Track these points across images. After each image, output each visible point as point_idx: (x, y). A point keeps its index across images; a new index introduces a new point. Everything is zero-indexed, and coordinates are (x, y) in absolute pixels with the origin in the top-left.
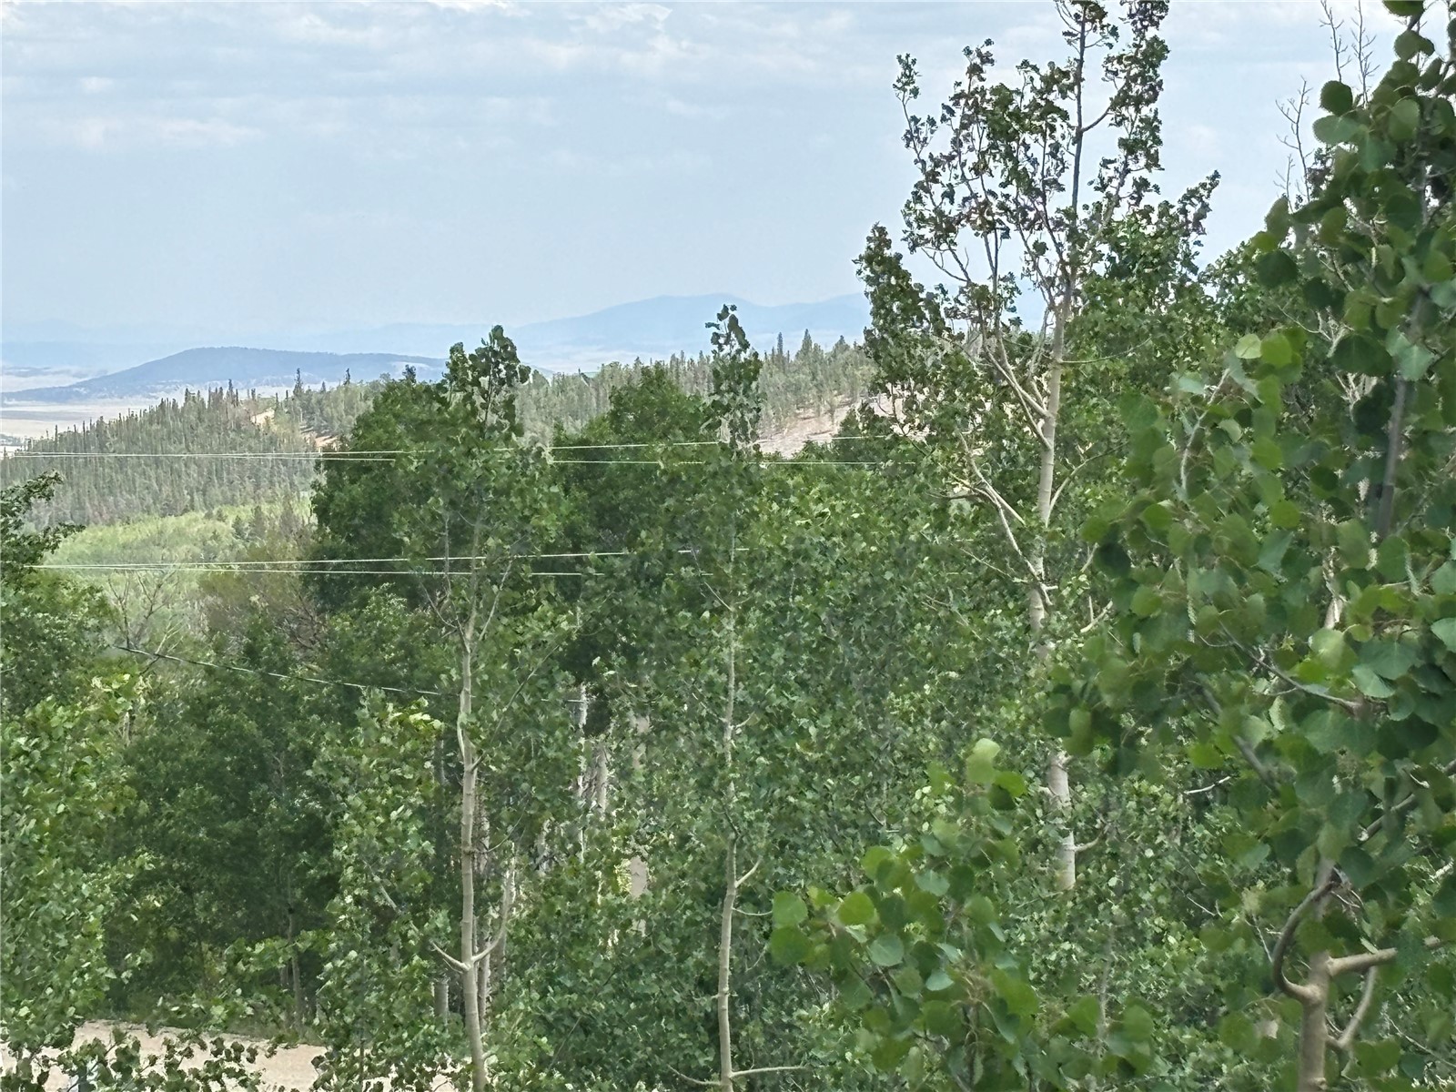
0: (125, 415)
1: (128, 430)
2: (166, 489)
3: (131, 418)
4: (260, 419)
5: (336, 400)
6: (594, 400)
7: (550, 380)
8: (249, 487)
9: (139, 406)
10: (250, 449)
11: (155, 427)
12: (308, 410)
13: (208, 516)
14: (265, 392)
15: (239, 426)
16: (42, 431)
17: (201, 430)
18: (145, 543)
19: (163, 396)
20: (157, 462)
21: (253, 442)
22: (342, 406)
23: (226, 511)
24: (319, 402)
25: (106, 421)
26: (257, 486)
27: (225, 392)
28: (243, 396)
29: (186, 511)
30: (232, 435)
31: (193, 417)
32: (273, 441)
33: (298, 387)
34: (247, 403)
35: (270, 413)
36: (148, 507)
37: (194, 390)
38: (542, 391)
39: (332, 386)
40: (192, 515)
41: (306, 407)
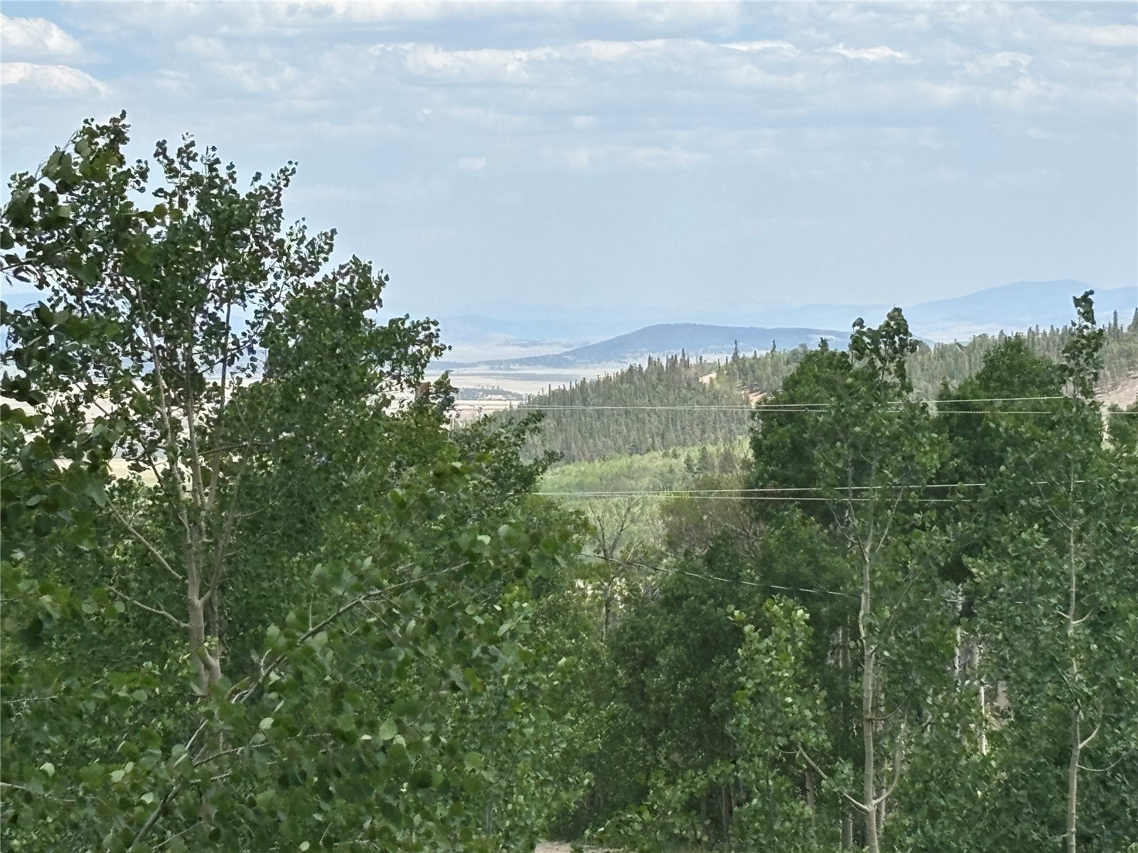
0: (602, 376)
1: (604, 388)
2: (634, 434)
3: (608, 379)
4: (706, 380)
5: (765, 364)
6: (967, 364)
7: (932, 349)
8: (698, 433)
9: (613, 369)
10: (698, 403)
11: (626, 386)
12: (743, 372)
13: (665, 455)
14: (710, 358)
15: (689, 385)
16: (538, 389)
17: (660, 388)
18: (617, 476)
19: (631, 361)
20: (627, 412)
21: (701, 397)
22: (769, 369)
23: (680, 451)
24: (752, 366)
25: (588, 381)
26: (704, 432)
27: (679, 359)
28: (693, 361)
29: (648, 450)
30: (684, 391)
31: (654, 377)
32: (715, 396)
33: (736, 354)
34: (696, 366)
35: (714, 375)
36: (620, 447)
37: (655, 357)
38: (926, 356)
39: (762, 353)
40: (653, 454)
41: (741, 370)
